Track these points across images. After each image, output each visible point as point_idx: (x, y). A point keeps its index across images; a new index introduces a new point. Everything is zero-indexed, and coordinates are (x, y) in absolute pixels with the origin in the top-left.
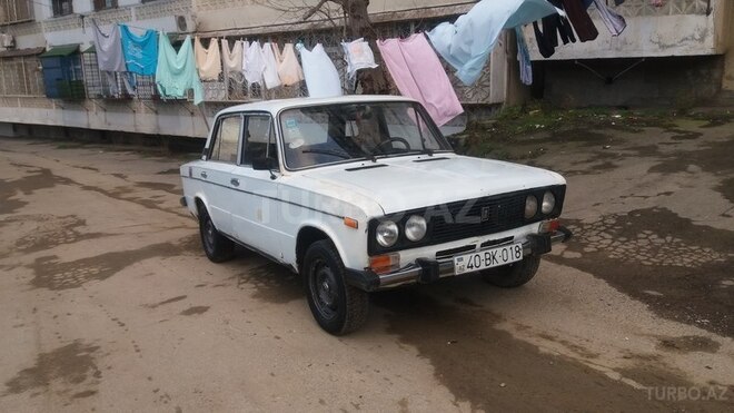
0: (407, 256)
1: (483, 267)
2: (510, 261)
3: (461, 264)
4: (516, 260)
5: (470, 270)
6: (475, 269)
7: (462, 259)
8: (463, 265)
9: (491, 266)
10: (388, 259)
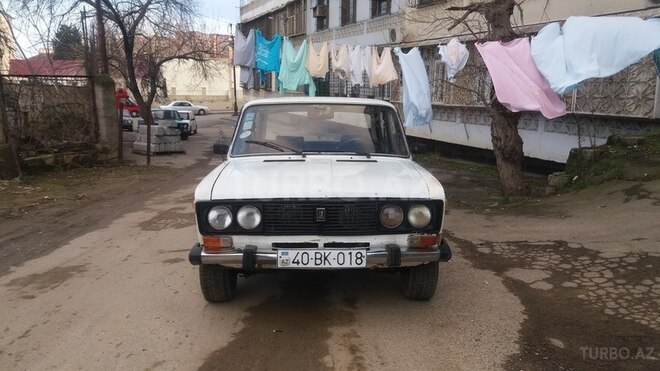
0: (241, 241)
1: (311, 265)
2: (347, 265)
3: (284, 257)
4: (354, 265)
5: (295, 265)
6: (301, 266)
7: (287, 254)
8: (288, 259)
9: (322, 266)
10: (218, 241)
